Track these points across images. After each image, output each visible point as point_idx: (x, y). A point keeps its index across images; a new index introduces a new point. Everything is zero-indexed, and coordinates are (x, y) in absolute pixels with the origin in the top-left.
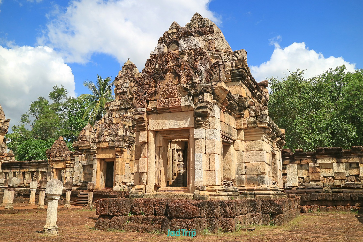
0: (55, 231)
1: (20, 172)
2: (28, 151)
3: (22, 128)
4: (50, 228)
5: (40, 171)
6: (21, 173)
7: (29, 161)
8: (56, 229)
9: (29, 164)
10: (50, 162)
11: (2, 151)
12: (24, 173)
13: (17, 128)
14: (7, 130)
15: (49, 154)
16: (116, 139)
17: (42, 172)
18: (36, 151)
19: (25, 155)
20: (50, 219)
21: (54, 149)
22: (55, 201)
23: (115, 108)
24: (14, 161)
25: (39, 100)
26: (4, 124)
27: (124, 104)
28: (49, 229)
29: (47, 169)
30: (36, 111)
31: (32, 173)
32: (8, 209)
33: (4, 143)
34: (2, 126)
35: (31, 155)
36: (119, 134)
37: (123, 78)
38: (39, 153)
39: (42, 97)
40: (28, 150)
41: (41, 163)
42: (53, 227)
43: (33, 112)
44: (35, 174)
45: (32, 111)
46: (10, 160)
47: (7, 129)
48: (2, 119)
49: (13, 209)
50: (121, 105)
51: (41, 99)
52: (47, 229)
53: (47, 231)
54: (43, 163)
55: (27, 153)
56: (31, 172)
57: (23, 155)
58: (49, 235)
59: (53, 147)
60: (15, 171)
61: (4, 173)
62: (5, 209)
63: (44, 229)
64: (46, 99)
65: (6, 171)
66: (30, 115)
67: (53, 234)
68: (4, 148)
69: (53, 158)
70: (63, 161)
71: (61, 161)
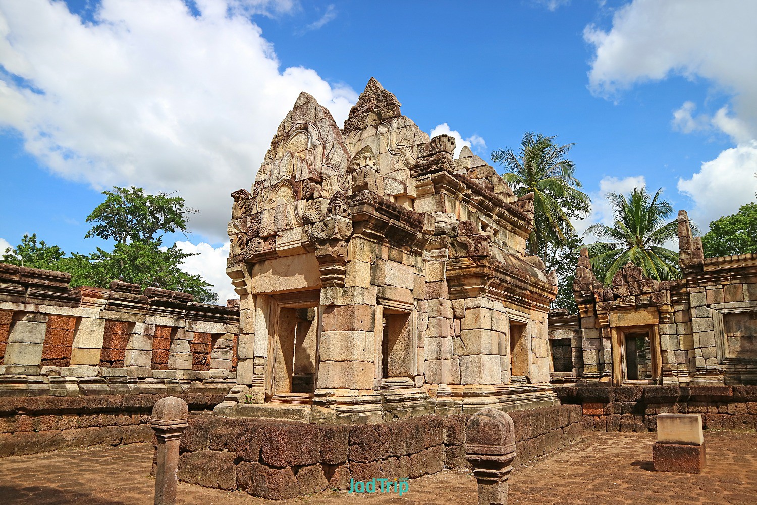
54: (558, 316)
70: (645, 307)
71: (638, 307)
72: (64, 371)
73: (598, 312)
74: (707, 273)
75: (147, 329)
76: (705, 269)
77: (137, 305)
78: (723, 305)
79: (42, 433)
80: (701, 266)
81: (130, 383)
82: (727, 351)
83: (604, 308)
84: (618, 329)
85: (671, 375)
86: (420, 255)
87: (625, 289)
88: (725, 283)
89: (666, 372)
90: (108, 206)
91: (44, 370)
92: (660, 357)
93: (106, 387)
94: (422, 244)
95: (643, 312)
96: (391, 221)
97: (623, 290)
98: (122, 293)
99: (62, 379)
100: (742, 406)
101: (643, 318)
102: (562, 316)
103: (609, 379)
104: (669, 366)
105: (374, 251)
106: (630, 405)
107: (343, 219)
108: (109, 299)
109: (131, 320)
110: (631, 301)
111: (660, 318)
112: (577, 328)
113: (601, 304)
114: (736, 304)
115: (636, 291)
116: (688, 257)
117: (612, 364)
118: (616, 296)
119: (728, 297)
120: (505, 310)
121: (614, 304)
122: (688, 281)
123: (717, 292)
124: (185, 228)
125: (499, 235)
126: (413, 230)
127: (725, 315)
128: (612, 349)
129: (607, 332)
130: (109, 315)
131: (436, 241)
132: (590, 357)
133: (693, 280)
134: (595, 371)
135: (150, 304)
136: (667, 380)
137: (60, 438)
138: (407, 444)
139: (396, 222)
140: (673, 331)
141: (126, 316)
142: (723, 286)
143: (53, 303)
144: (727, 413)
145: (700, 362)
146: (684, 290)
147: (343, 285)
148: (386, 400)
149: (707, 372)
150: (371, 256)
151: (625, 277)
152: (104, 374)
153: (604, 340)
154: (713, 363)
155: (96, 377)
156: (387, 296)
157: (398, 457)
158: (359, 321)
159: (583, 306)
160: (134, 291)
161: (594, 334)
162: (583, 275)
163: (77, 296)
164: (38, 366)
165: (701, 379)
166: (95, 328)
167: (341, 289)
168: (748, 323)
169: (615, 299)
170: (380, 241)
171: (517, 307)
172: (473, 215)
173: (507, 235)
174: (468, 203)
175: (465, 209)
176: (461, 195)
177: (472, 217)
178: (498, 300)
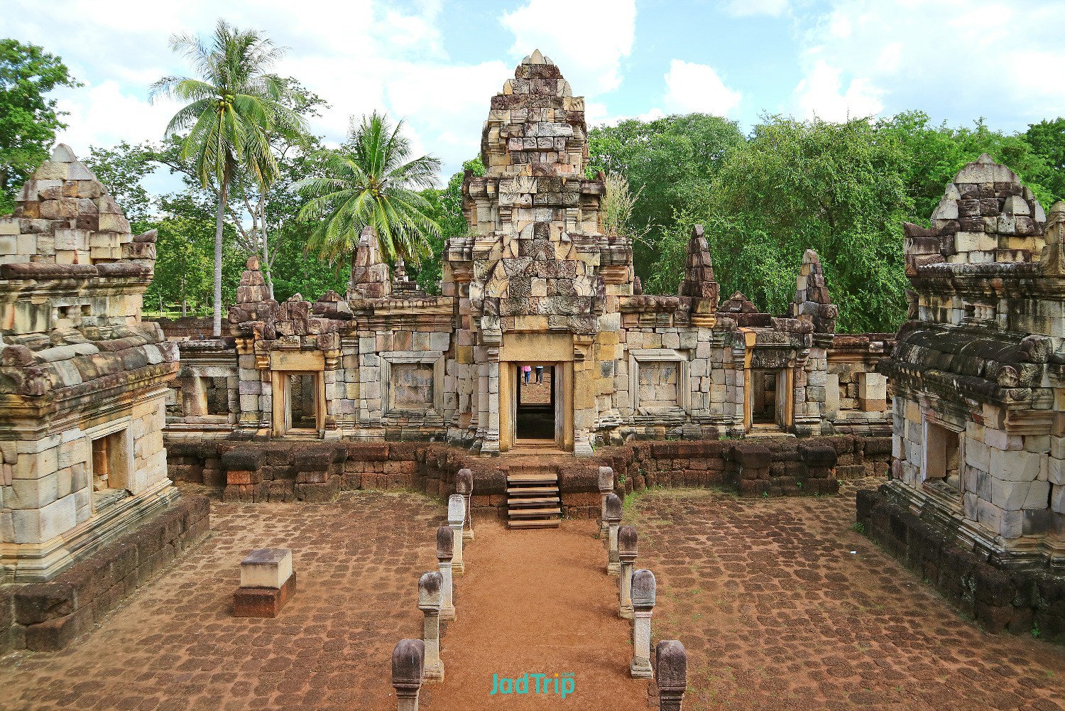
16: (575, 310)
17: (207, 379)
23: (522, 201)
26: (139, 251)
27: (551, 191)
29: (234, 369)
34: (131, 259)
36: (580, 294)
37: (521, 104)
50: (539, 192)
70: (310, 349)
71: (303, 350)
73: (257, 353)
74: (378, 317)
76: (377, 312)
78: (391, 354)
80: (372, 309)
82: (392, 402)
83: (264, 349)
84: (281, 373)
85: (335, 429)
87: (289, 327)
88: (396, 329)
89: (330, 425)
92: (325, 407)
95: (308, 355)
97: (286, 329)
100: (396, 465)
101: (309, 361)
102: (216, 350)
103: (268, 432)
104: (333, 418)
106: (282, 469)
110: (295, 342)
111: (326, 364)
112: (234, 365)
113: (261, 342)
114: (404, 354)
115: (302, 331)
116: (360, 297)
117: (272, 412)
118: (279, 335)
119: (398, 345)
120: (83, 433)
121: (276, 343)
122: (358, 324)
123: (387, 338)
125: (92, 311)
127: (392, 365)
128: (272, 395)
129: (267, 376)
132: (248, 403)
133: (363, 323)
134: (252, 419)
136: (330, 434)
140: (341, 378)
142: (394, 332)
144: (382, 472)
145: (365, 415)
146: (354, 333)
149: (370, 425)
151: (290, 312)
153: (264, 384)
154: (377, 415)
159: (242, 341)
161: (253, 375)
162: (245, 298)
165: (364, 432)
168: (415, 373)
169: (278, 338)
171: (107, 418)
172: (41, 307)
173: (108, 303)
174: (29, 296)
175: (24, 308)
176: (15, 294)
177: (38, 312)
178: (71, 428)
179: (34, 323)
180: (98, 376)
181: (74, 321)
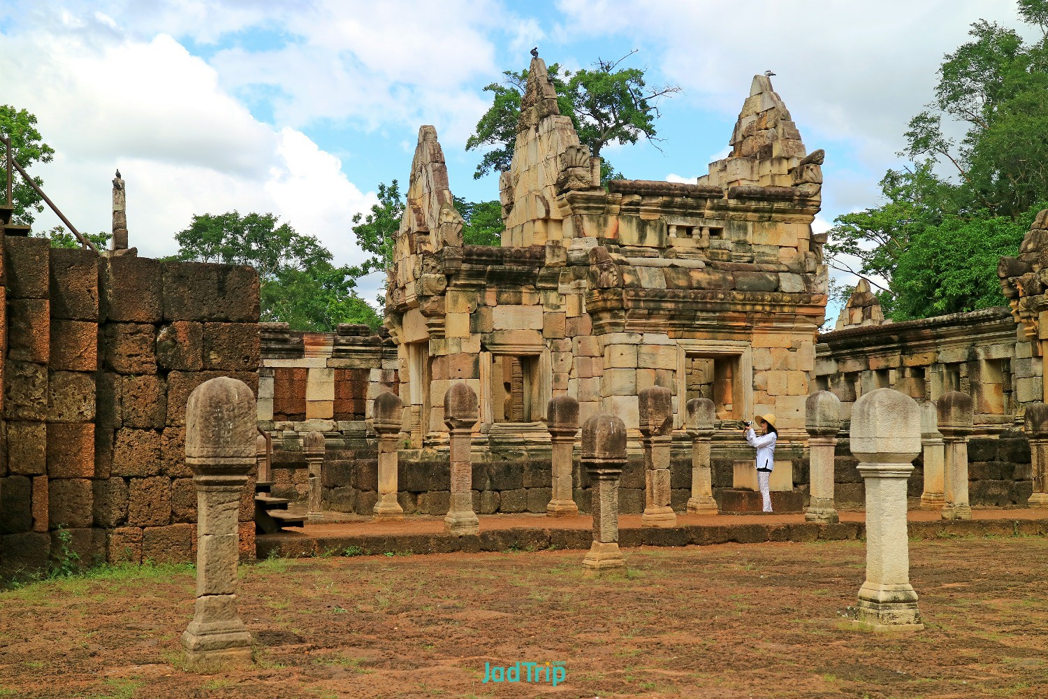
0: (902, 611)
1: (902, 369)
2: (940, 276)
3: (923, 176)
4: (882, 597)
5: (982, 357)
6: (908, 373)
7: (931, 319)
8: (909, 601)
9: (934, 332)
10: (1021, 314)
11: (808, 287)
12: (919, 372)
13: (903, 183)
14: (815, 198)
15: (1010, 279)
17: (993, 363)
18: (975, 272)
19: (931, 294)
20: (879, 559)
21: (1034, 255)
22: (889, 481)
24: (881, 322)
25: (975, 40)
26: (801, 175)
28: (877, 602)
29: (1014, 346)
30: (971, 91)
31: (953, 367)
32: (818, 521)
33: (811, 253)
34: (797, 185)
35: (952, 291)
38: (988, 277)
39: (986, 23)
40: (938, 270)
41: (984, 321)
42: (895, 594)
43: (955, 98)
44: (964, 370)
45: (952, 91)
46: (863, 319)
47: (816, 194)
48: (792, 157)
49: (836, 519)
51: (985, 32)
52: (871, 600)
53: (871, 611)
54: (990, 320)
55: (938, 285)
56: (948, 365)
57: (922, 292)
58: (879, 627)
59: (1030, 246)
60: (882, 364)
61: (842, 378)
62: (807, 519)
63: (861, 598)
64: (1008, 27)
65: (852, 365)
66: (945, 115)
67: (895, 623)
68: (814, 272)
69: (1031, 295)
72: (297, 425)
75: (385, 376)
77: (368, 348)
79: (277, 486)
81: (370, 437)
83: (1028, 308)
86: (555, 289)
90: (503, 112)
91: (278, 425)
93: (341, 441)
94: (553, 278)
96: (489, 268)
98: (348, 337)
99: (295, 434)
102: (994, 321)
105: (474, 299)
107: (433, 276)
108: (334, 345)
109: (363, 366)
112: (1013, 340)
113: (1025, 300)
117: (1043, 401)
118: (1043, 287)
120: (673, 342)
121: (1041, 298)
124: (653, 133)
125: (725, 235)
126: (526, 268)
128: (1042, 375)
129: (1037, 348)
130: (337, 363)
131: (570, 272)
132: (1023, 391)
135: (386, 346)
137: (294, 491)
138: (491, 480)
139: (496, 267)
141: (357, 363)
143: (277, 356)
147: (443, 337)
148: (495, 443)
150: (470, 305)
152: (341, 428)
153: (1035, 361)
155: (332, 431)
156: (497, 342)
157: (480, 491)
158: (455, 370)
159: (1014, 302)
160: (362, 333)
161: (1027, 350)
163: (299, 346)
164: (271, 421)
166: (325, 378)
167: (443, 340)
169: (1043, 292)
170: (481, 288)
171: (710, 335)
172: (652, 223)
173: (750, 229)
174: (638, 211)
175: (630, 221)
176: (616, 207)
177: (648, 227)
178: (657, 332)
179: (642, 237)
180: (690, 287)
181: (698, 241)
